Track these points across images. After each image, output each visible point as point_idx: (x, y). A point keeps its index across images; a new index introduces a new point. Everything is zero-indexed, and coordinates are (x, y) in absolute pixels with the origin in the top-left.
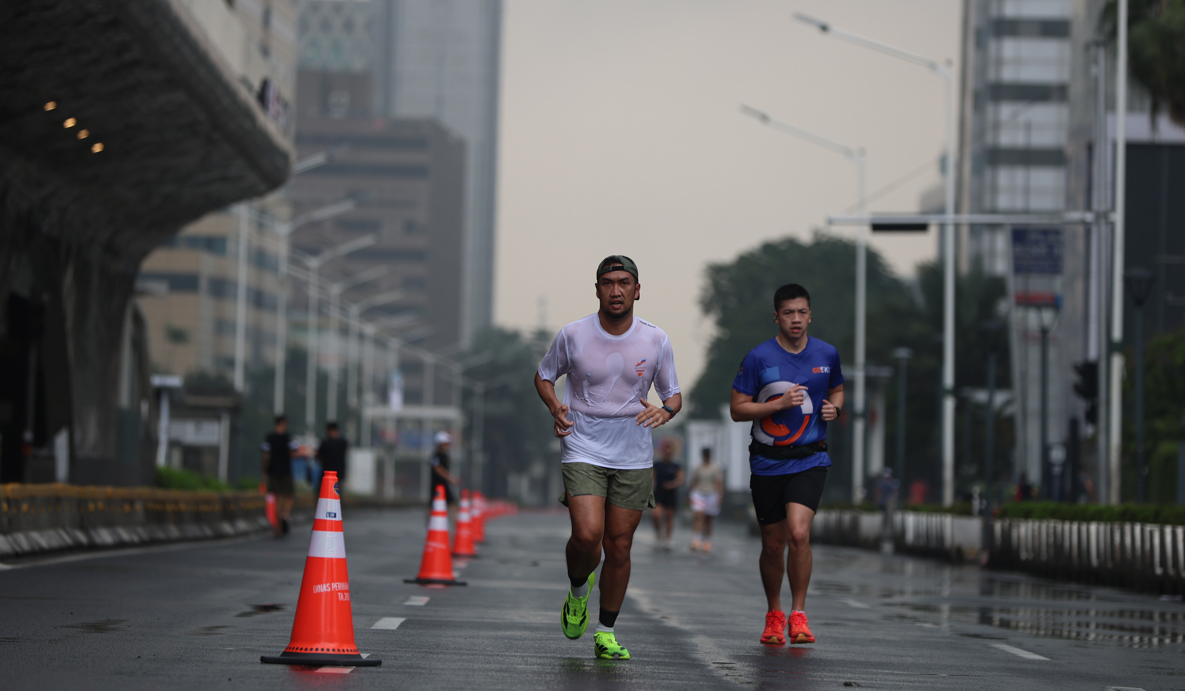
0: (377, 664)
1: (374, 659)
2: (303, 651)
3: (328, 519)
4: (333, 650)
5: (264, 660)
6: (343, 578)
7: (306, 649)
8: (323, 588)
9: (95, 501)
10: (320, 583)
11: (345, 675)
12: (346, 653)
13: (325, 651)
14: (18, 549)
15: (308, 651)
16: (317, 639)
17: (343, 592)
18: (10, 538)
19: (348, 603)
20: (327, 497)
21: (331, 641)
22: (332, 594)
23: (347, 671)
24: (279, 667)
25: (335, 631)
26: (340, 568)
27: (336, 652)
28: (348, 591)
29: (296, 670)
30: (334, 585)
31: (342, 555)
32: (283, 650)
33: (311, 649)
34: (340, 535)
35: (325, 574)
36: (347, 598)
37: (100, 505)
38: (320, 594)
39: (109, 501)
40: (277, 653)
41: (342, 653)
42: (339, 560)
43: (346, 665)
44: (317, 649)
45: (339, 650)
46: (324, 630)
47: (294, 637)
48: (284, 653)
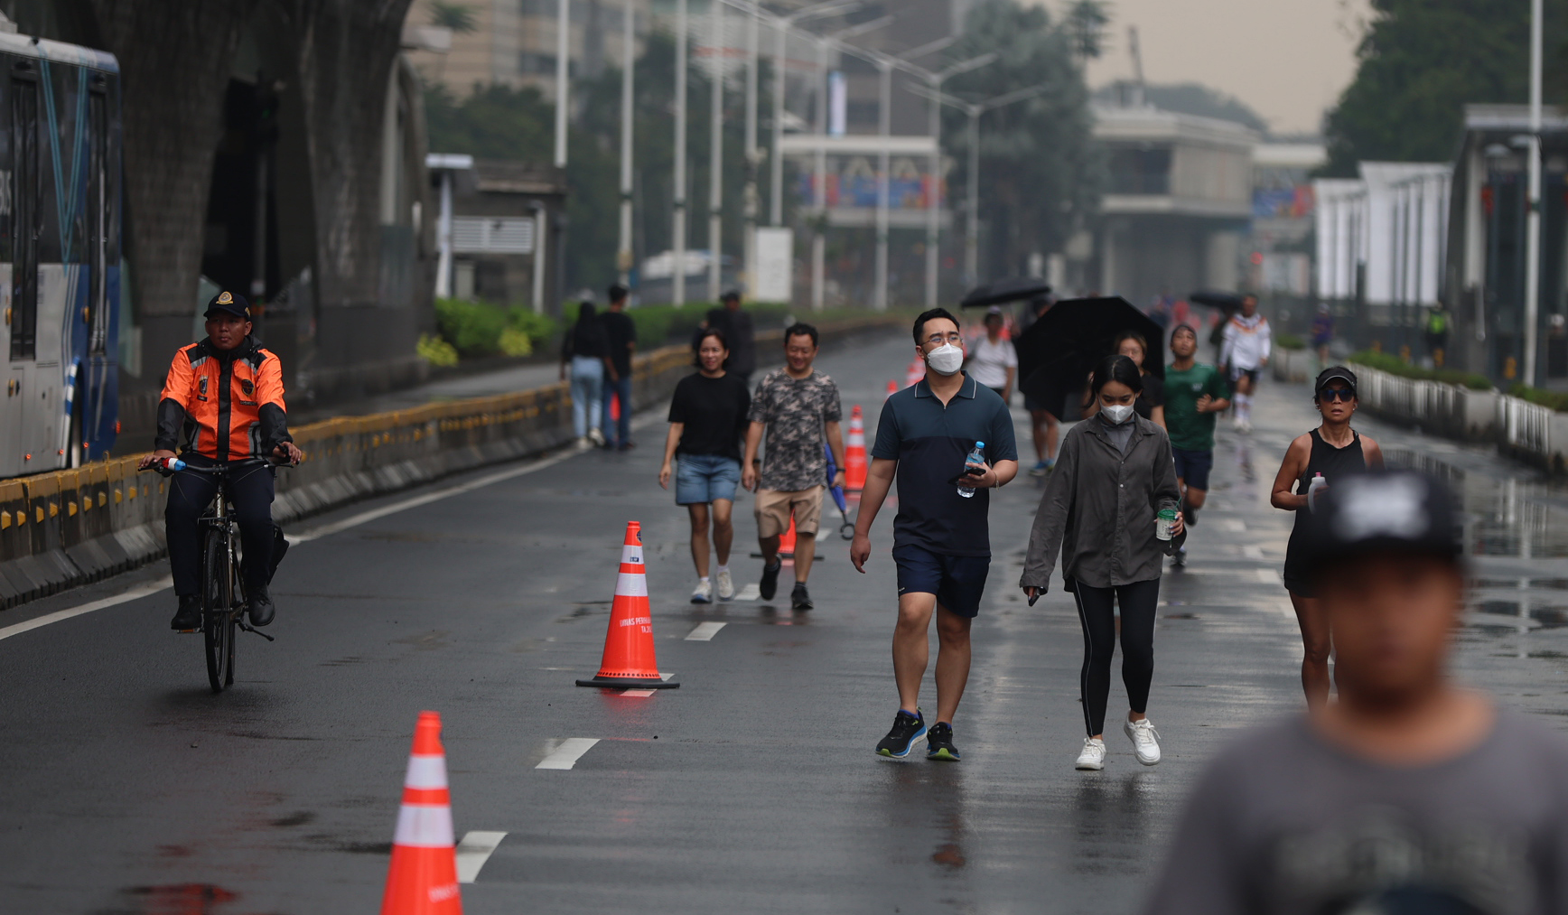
0: (675, 686)
1: (673, 682)
2: (612, 676)
3: (632, 563)
4: (638, 675)
5: (579, 684)
6: (646, 613)
7: (614, 674)
8: (628, 622)
9: (379, 433)
10: (627, 618)
11: (644, 698)
12: (649, 677)
13: (631, 676)
14: (299, 510)
15: (616, 676)
16: (624, 666)
17: (645, 625)
18: (289, 497)
19: (649, 636)
20: (631, 544)
21: (636, 667)
22: (636, 627)
23: (647, 694)
24: (591, 690)
25: (639, 659)
26: (642, 605)
27: (640, 677)
28: (649, 625)
29: (605, 693)
30: (638, 620)
31: (644, 594)
32: (595, 674)
33: (619, 674)
34: (643, 576)
35: (630, 610)
36: (650, 630)
37: (386, 436)
38: (626, 627)
39: (396, 429)
40: (590, 678)
41: (645, 677)
42: (642, 598)
43: (649, 687)
44: (624, 675)
45: (642, 675)
46: (629, 658)
47: (604, 664)
48: (596, 678)
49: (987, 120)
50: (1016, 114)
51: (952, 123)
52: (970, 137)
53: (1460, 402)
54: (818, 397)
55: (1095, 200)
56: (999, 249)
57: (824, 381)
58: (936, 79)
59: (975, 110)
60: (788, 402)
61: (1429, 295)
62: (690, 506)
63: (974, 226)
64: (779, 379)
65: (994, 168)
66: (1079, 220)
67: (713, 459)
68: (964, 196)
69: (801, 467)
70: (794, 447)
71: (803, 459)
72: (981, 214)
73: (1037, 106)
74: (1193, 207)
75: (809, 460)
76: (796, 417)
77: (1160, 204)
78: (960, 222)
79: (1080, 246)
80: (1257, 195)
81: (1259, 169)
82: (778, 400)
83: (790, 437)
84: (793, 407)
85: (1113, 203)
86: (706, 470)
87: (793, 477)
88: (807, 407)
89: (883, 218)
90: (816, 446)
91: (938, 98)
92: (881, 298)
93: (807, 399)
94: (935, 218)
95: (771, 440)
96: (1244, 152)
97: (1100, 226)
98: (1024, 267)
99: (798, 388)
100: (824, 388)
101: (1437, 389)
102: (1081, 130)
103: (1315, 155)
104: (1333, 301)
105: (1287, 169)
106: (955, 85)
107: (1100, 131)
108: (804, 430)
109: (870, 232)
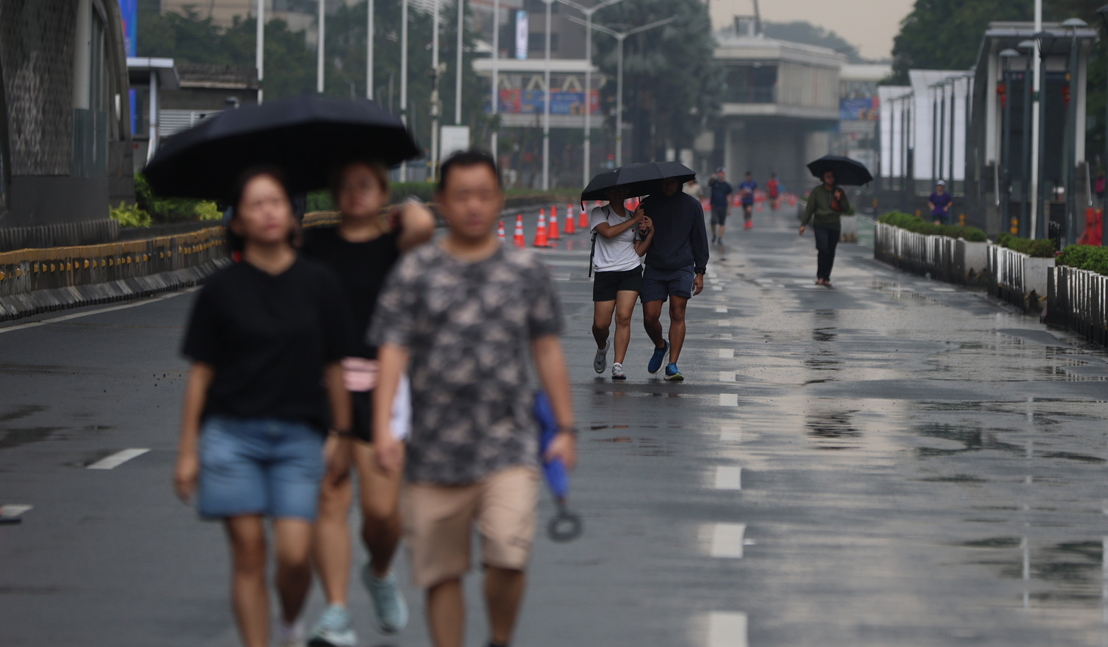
49: (630, 43)
50: (654, 37)
51: (604, 46)
52: (618, 56)
53: (960, 249)
54: (515, 294)
55: (716, 107)
56: (640, 142)
57: (523, 257)
58: (589, 12)
59: (621, 37)
60: (458, 305)
61: (959, 174)
62: (228, 520)
63: (620, 125)
64: (436, 263)
65: (635, 81)
66: (704, 121)
67: (274, 428)
68: (614, 104)
69: (477, 434)
70: (466, 396)
71: (482, 416)
72: (625, 118)
73: (669, 33)
74: (794, 112)
75: (495, 419)
76: (473, 335)
77: (768, 109)
78: (611, 121)
79: (705, 142)
80: (843, 102)
81: (843, 82)
82: (436, 302)
83: (461, 375)
84: (467, 316)
85: (730, 109)
86: (262, 449)
87: (464, 455)
88: (492, 315)
89: (547, 122)
90: (510, 393)
91: (589, 25)
92: (545, 182)
93: (492, 297)
94: (589, 121)
95: (421, 384)
96: (836, 69)
97: (720, 126)
98: (661, 155)
99: (475, 277)
100: (525, 273)
101: (943, 240)
102: (706, 52)
103: (885, 71)
104: (891, 179)
105: (866, 82)
106: (604, 16)
107: (719, 53)
108: (487, 357)
109: (537, 132)
